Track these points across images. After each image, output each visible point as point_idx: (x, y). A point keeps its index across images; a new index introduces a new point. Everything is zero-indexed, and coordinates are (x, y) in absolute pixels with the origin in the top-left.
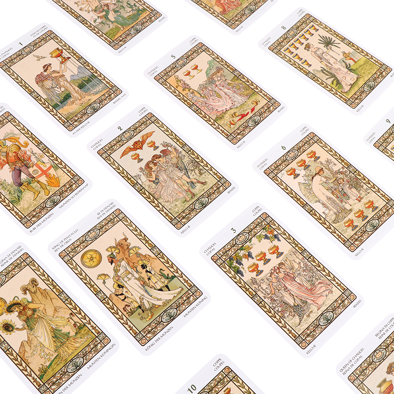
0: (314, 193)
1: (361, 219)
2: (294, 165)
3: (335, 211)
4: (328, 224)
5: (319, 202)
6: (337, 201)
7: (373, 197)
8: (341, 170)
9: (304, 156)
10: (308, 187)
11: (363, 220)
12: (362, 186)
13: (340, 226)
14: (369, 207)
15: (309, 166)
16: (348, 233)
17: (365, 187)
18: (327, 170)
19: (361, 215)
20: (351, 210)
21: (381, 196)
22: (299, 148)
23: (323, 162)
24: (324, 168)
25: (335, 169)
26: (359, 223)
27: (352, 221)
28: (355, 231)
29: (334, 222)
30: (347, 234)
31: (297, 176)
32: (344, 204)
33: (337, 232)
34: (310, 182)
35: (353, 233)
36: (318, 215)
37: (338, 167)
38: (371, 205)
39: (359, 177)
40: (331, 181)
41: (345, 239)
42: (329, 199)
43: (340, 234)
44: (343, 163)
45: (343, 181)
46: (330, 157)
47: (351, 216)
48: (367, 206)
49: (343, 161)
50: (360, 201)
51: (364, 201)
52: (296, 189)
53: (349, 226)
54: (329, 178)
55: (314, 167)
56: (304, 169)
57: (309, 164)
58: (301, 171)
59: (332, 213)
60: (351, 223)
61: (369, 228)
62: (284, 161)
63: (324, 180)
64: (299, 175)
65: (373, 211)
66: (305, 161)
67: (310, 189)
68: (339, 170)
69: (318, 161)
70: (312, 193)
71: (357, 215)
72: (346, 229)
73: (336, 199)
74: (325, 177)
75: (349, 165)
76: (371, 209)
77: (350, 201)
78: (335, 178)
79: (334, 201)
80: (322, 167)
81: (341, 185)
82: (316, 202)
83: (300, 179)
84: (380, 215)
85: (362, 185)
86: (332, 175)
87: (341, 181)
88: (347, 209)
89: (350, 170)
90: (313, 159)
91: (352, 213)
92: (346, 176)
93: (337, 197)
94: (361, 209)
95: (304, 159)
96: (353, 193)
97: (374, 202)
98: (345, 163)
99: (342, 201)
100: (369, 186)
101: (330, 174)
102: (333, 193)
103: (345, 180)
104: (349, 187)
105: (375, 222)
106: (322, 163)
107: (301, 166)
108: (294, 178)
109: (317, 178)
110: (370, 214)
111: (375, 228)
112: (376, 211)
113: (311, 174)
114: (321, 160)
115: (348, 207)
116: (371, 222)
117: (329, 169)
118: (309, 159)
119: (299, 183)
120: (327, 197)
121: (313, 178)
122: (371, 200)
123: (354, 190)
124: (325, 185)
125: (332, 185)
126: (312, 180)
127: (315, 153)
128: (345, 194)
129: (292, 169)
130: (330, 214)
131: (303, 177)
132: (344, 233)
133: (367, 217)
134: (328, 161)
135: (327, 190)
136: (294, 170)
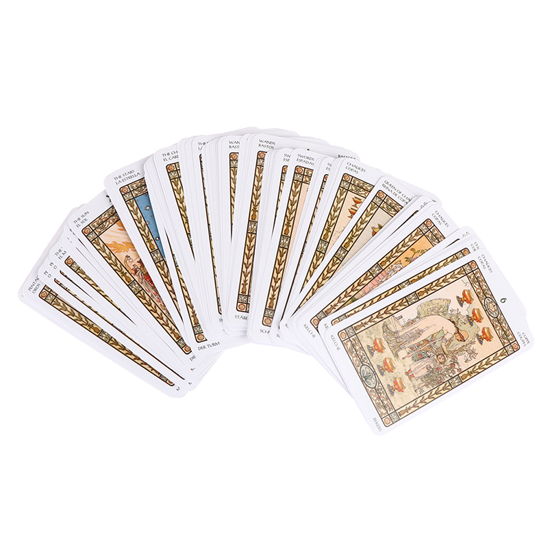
0: (432, 315)
1: (381, 364)
2: (476, 304)
3: (400, 334)
4: (385, 316)
5: (417, 317)
6: (413, 343)
7: (409, 395)
8: (457, 366)
9: (486, 323)
10: (442, 311)
11: (378, 366)
12: (427, 386)
13: (377, 332)
14: (396, 383)
15: (472, 325)
16: (365, 339)
17: (426, 389)
18: (460, 346)
19: (387, 368)
20: (396, 356)
21: (408, 406)
22: (499, 320)
23: (473, 346)
24: (465, 343)
25: (461, 359)
26: (377, 359)
27: (380, 351)
28: (366, 348)
29: (385, 326)
30: (365, 336)
31: (461, 302)
32: (408, 349)
33: (370, 324)
34: (448, 317)
35: (364, 345)
36: (400, 308)
37: (463, 363)
38: (397, 387)
39: (441, 387)
40: (443, 345)
41: (358, 331)
42: (420, 333)
43: (367, 326)
44: (466, 373)
45: (441, 363)
46: (479, 358)
47: (388, 353)
48: (398, 381)
49: (470, 373)
50: (407, 373)
51: (406, 379)
52: (442, 294)
53: (375, 343)
54: (448, 345)
55: (469, 331)
56: (468, 316)
57: (474, 325)
58: (465, 310)
59: (399, 328)
60: (377, 348)
61: (366, 370)
62: (485, 294)
63: (448, 337)
64: (461, 305)
65: (389, 385)
66: (479, 321)
67: (438, 312)
68: (458, 363)
69: (476, 340)
70: (433, 313)
71: (388, 361)
72: (371, 338)
73: (416, 341)
74: (450, 340)
75: (462, 381)
76: (392, 384)
77: (409, 361)
78: (447, 353)
79: (414, 337)
80: (467, 342)
81: (435, 357)
82: (419, 313)
83: (455, 305)
84: (381, 394)
85: (430, 386)
86: (452, 350)
87: (441, 360)
88: (399, 350)
89: (455, 379)
90: (481, 334)
91: (392, 356)
92: (447, 370)
93: (419, 345)
94: (395, 371)
95: (483, 321)
96: (421, 368)
97: (400, 393)
98: (466, 376)
99: (412, 348)
100: (426, 396)
101: (454, 349)
102: (426, 341)
103: (442, 366)
104: (431, 367)
105: (372, 383)
106: (472, 343)
107: (474, 313)
108: (458, 297)
109: (452, 329)
110: (386, 380)
111: (364, 379)
112: (387, 390)
113: (459, 323)
114: (476, 346)
115: (402, 353)
116: (374, 377)
117: (461, 350)
118: (481, 329)
119: (449, 301)
120: (422, 331)
121: (453, 322)
122: (405, 390)
123: (425, 372)
124: (441, 335)
125: (438, 344)
126: (450, 320)
127: (489, 339)
128: (421, 357)
129: (472, 299)
130: (397, 324)
131: (458, 310)
132: (366, 332)
133: (382, 374)
134: (473, 353)
135: (433, 335)
136: (469, 302)
